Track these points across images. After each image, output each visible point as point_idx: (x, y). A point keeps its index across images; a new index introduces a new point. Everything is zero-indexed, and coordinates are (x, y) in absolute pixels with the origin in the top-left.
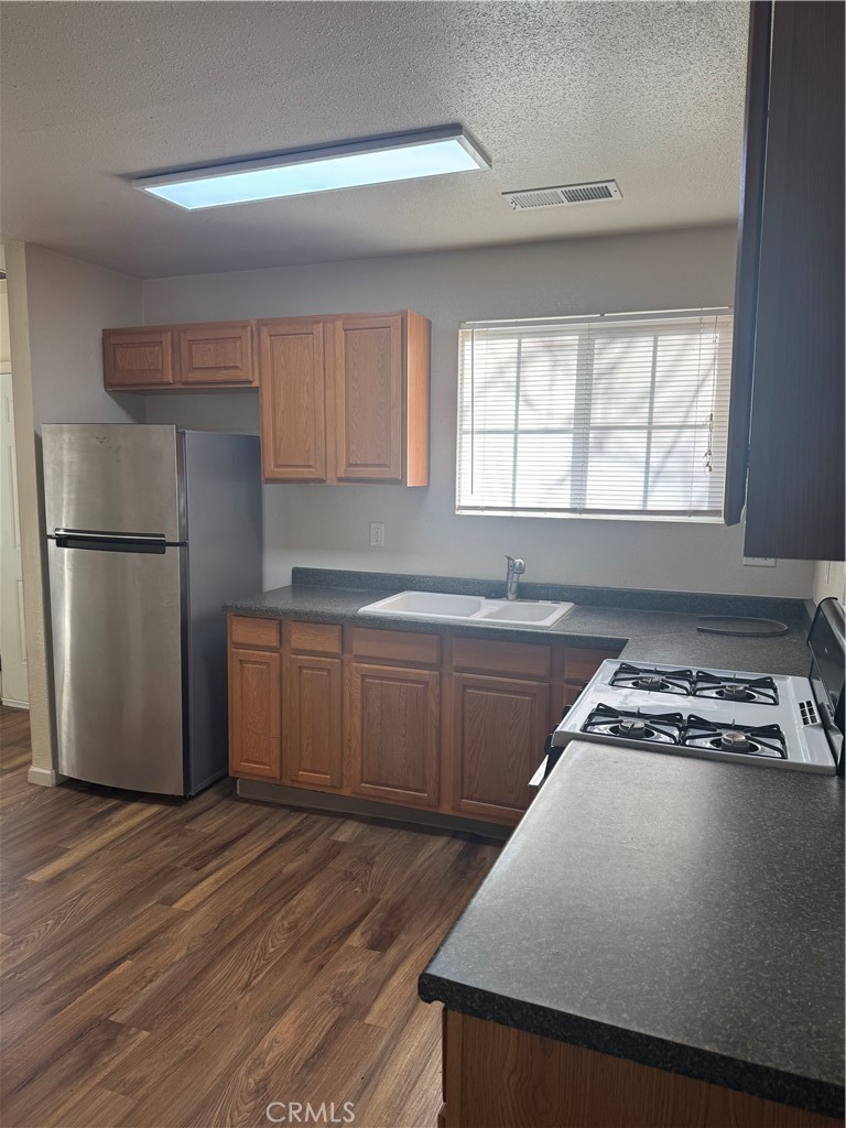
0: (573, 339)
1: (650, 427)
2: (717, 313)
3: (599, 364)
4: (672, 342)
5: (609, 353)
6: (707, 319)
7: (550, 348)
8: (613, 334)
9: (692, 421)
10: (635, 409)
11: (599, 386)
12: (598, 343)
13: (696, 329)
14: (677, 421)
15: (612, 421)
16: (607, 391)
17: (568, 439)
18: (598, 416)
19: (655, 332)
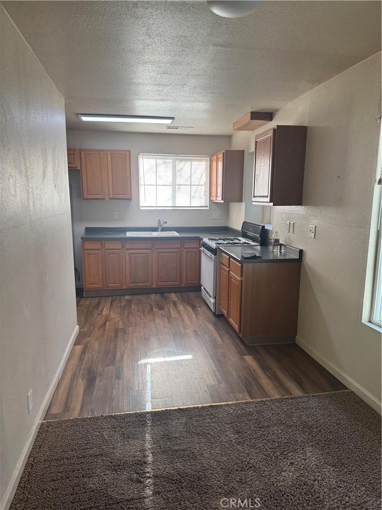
0: (171, 161)
1: (191, 185)
2: (205, 157)
3: (178, 168)
4: (195, 163)
5: (180, 165)
6: (203, 158)
7: (165, 163)
8: (181, 160)
9: (200, 184)
10: (187, 180)
11: (178, 174)
12: (177, 162)
13: (201, 160)
14: (197, 184)
15: (182, 183)
16: (180, 175)
17: (170, 188)
18: (178, 182)
19: (191, 160)
